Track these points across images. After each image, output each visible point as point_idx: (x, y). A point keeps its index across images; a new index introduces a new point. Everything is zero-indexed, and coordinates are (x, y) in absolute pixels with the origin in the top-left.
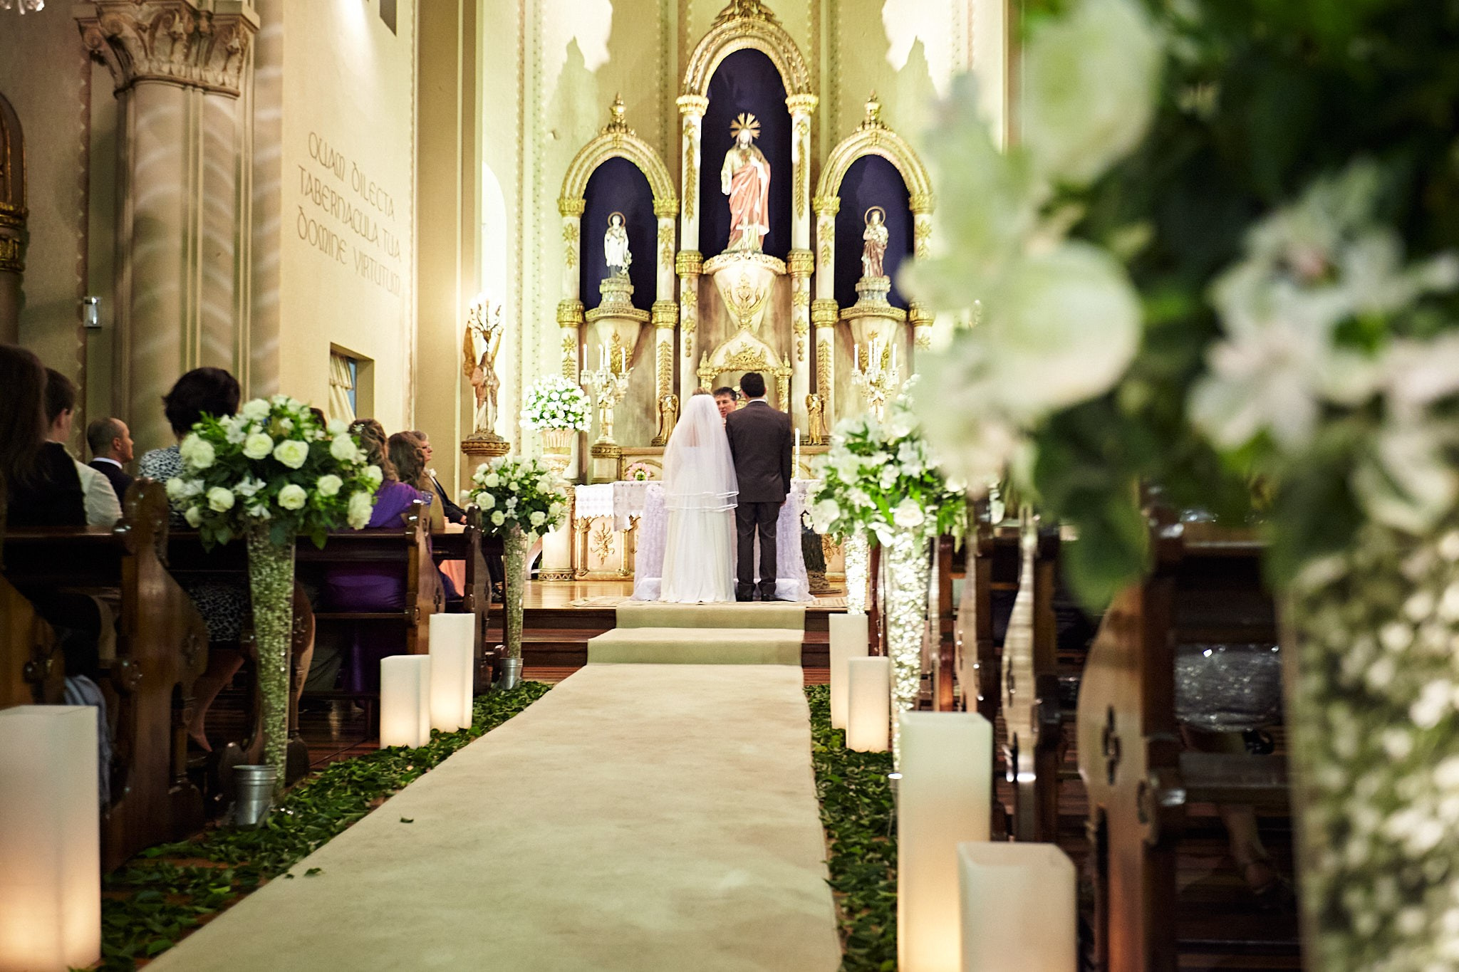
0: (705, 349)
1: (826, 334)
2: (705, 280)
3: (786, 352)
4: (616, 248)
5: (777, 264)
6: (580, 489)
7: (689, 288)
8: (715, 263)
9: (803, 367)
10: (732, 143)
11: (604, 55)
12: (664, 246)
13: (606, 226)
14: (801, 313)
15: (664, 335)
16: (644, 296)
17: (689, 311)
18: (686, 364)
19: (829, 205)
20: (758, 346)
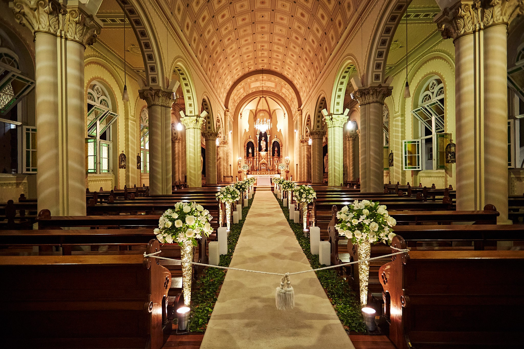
0: (259, 161)
1: (271, 159)
2: (259, 154)
3: (267, 161)
4: (250, 151)
5: (266, 152)
6: (248, 175)
7: (258, 154)
8: (260, 152)
9: (269, 162)
10: (262, 140)
11: (248, 130)
12: (255, 150)
13: (249, 148)
14: (269, 157)
15: (255, 159)
16: (253, 155)
17: (258, 157)
18: (257, 162)
19: (272, 146)
20: (265, 161)
